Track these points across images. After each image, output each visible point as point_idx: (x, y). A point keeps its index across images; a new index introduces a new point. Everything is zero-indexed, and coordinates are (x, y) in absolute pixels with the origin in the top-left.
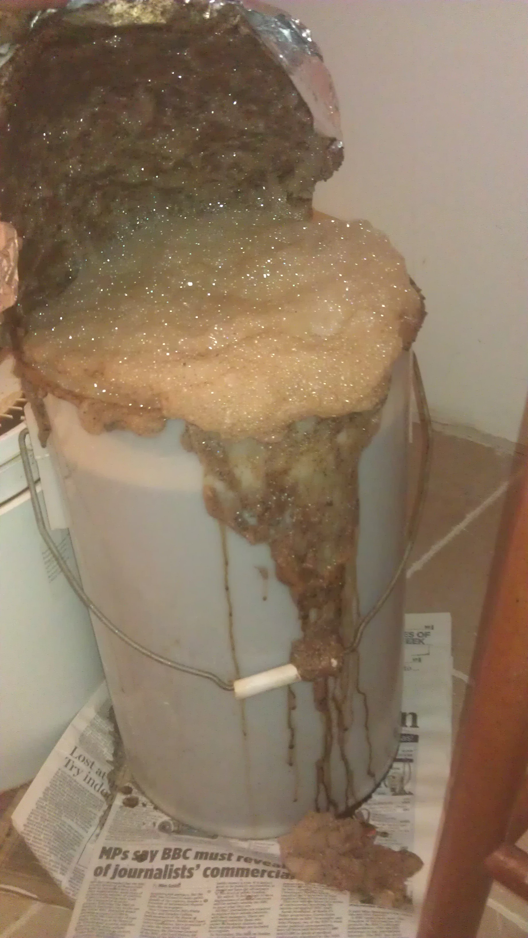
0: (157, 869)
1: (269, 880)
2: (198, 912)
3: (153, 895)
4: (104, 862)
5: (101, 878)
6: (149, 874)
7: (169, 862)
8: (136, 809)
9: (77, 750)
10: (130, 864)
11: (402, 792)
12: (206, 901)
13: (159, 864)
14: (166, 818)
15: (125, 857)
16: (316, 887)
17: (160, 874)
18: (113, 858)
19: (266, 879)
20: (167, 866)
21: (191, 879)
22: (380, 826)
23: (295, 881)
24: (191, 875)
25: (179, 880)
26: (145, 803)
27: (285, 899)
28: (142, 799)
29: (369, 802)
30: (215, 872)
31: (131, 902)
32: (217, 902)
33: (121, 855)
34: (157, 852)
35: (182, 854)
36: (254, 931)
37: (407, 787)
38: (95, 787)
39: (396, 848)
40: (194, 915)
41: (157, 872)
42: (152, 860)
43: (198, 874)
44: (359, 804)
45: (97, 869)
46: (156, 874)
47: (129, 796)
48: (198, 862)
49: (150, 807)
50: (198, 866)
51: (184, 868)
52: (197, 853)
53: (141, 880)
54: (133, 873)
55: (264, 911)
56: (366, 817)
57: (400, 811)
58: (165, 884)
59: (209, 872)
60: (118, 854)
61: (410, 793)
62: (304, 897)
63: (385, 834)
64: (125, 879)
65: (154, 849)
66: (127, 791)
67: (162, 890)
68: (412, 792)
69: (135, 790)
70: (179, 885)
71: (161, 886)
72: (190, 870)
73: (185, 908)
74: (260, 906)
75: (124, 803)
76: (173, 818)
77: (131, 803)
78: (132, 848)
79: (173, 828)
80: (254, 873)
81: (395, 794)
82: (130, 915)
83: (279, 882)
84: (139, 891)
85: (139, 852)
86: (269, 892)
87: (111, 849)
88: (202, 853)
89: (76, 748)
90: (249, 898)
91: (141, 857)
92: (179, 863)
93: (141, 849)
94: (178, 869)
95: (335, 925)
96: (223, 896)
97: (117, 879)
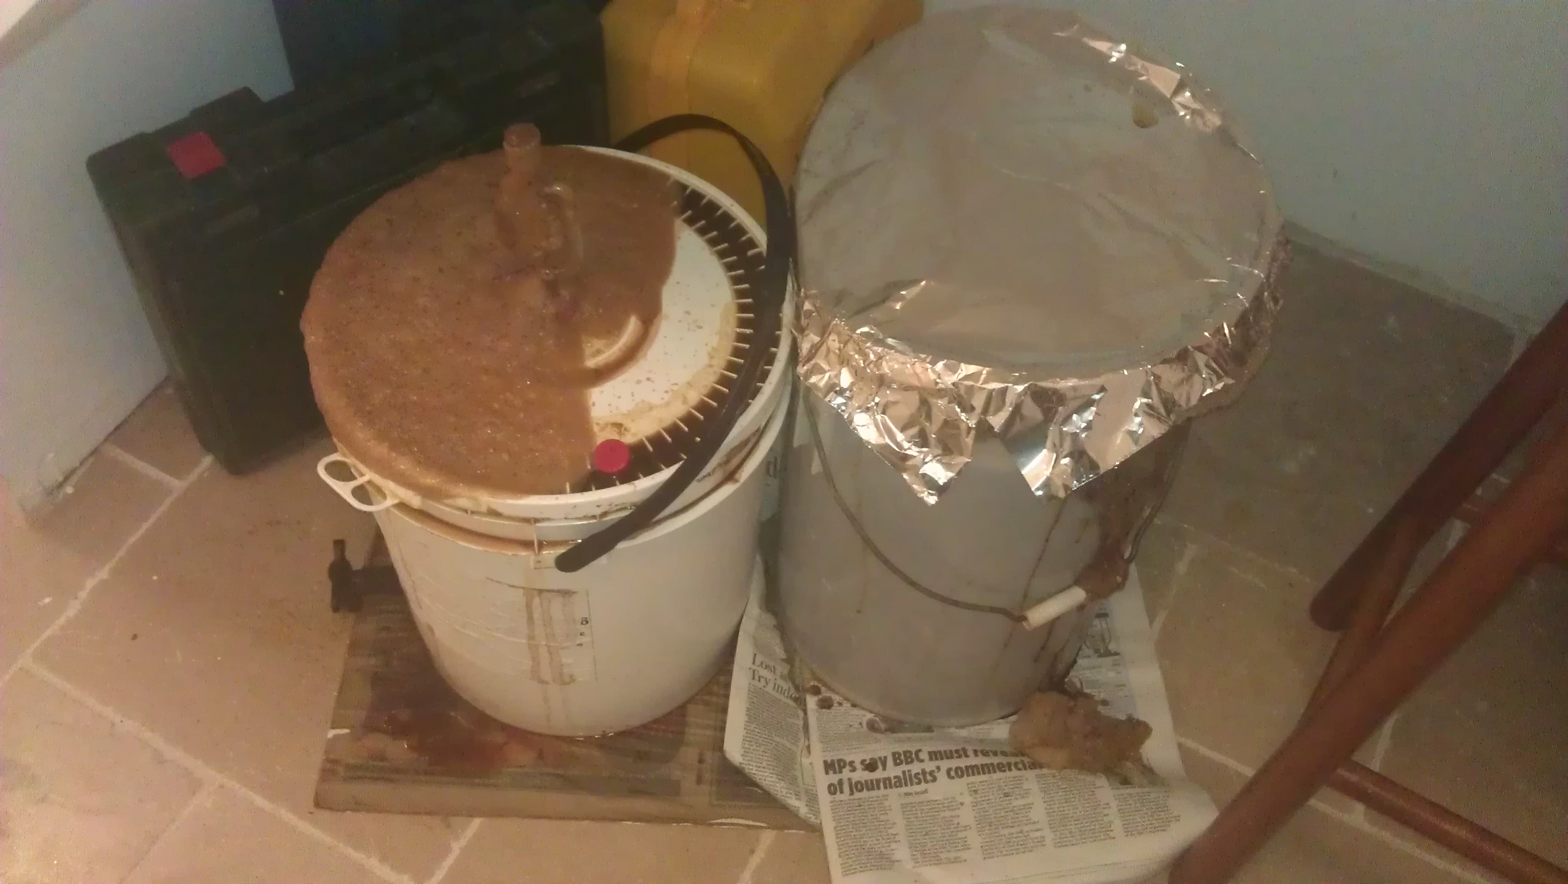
0: (895, 777)
1: (1018, 773)
2: (958, 816)
3: (903, 806)
4: (834, 778)
5: (839, 797)
6: (887, 783)
7: (904, 767)
8: (833, 711)
9: (757, 656)
10: (861, 775)
11: (1108, 653)
12: (962, 804)
13: (893, 771)
14: (870, 716)
15: (854, 770)
16: (1070, 773)
17: (900, 782)
18: (841, 772)
19: (1015, 773)
20: (904, 772)
21: (936, 783)
22: (1099, 694)
23: (1045, 771)
24: (935, 779)
25: (923, 786)
26: (840, 701)
27: (1044, 791)
28: (836, 698)
29: (1075, 667)
30: (960, 773)
31: (883, 818)
32: (975, 804)
33: (848, 768)
34: (885, 757)
35: (913, 756)
36: (1026, 828)
37: (1112, 647)
38: (784, 694)
39: (1123, 717)
40: (956, 821)
41: (896, 780)
42: (884, 768)
43: (942, 776)
44: (1067, 673)
45: (830, 786)
46: (895, 782)
47: (820, 697)
48: (937, 763)
49: (846, 705)
50: (938, 768)
51: (924, 772)
52: (930, 753)
53: (882, 791)
54: (871, 786)
55: (1029, 807)
56: (1079, 686)
57: (1112, 674)
58: (910, 792)
59: (953, 773)
60: (844, 767)
61: (1116, 654)
62: (1063, 787)
63: (1105, 703)
64: (865, 794)
65: (882, 754)
66: (816, 691)
67: (910, 799)
68: (1118, 652)
69: (823, 689)
70: (926, 791)
71: (907, 794)
72: (931, 773)
73: (942, 814)
74: (1021, 802)
75: (818, 705)
76: (877, 715)
77: (826, 704)
78: (857, 757)
79: (883, 726)
80: (1001, 768)
81: (1100, 656)
82: (891, 831)
83: (1030, 774)
84: (886, 803)
85: (865, 760)
86: (1025, 786)
87: (833, 761)
88: (935, 753)
89: (755, 655)
90: (1006, 795)
91: (871, 766)
92: (916, 768)
93: (868, 757)
94: (917, 774)
95: (1106, 812)
96: (978, 796)
97: (857, 795)
